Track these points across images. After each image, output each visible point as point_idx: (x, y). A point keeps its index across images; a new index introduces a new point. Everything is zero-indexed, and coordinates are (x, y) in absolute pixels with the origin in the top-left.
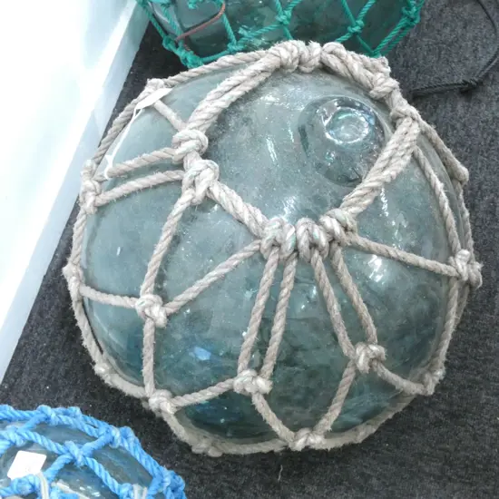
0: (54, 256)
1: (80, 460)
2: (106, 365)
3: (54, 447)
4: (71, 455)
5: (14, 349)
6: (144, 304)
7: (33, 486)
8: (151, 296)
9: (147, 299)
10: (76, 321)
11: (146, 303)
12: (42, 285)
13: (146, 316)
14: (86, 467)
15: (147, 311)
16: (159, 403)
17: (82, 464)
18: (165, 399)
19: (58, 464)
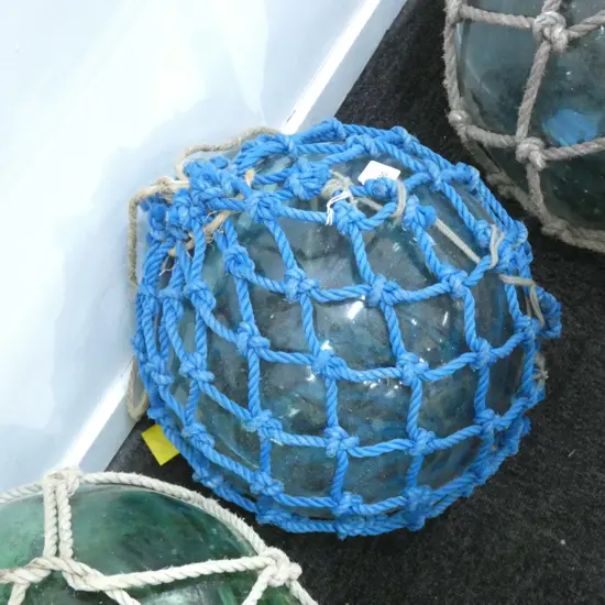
0: (401, 12)
1: (438, 182)
2: (463, 113)
3: (411, 163)
4: (430, 174)
5: (340, 104)
6: (544, 22)
7: (389, 190)
8: (555, 14)
9: (551, 16)
10: (442, 53)
11: (548, 20)
12: (382, 42)
13: (544, 37)
14: (441, 193)
15: (547, 31)
16: (530, 150)
17: (439, 188)
18: (536, 148)
19: (415, 179)
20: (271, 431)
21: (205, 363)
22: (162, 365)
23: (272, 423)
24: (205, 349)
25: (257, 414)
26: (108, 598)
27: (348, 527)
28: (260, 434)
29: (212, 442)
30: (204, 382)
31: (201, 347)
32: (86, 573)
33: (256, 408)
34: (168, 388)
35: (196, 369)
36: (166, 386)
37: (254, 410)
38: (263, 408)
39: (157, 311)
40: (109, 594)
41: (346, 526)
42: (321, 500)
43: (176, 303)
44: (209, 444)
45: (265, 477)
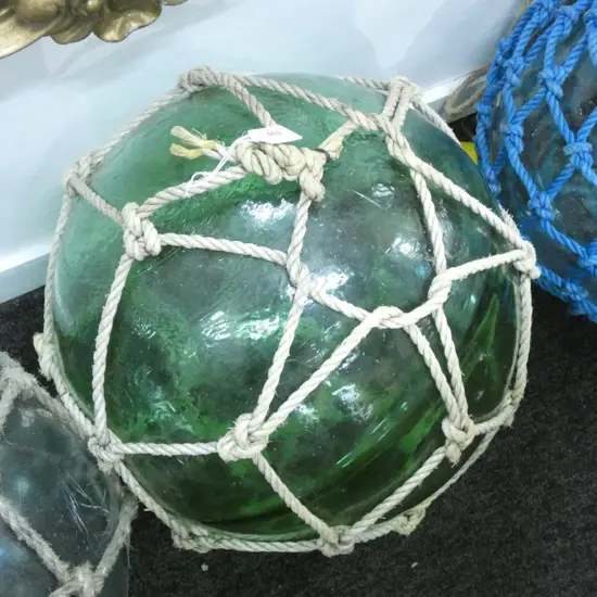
20: (582, 162)
21: (563, 80)
22: (522, 67)
23: (588, 156)
24: (570, 70)
25: (581, 141)
26: (410, 176)
27: (575, 288)
28: (572, 160)
29: (521, 149)
30: (553, 93)
31: (568, 66)
32: (405, 147)
33: (584, 136)
34: (513, 89)
35: (554, 79)
36: (512, 86)
37: (581, 137)
38: (588, 140)
39: (543, 26)
40: (412, 173)
41: (574, 286)
42: (578, 246)
43: (569, 22)
44: (518, 149)
45: (547, 199)
